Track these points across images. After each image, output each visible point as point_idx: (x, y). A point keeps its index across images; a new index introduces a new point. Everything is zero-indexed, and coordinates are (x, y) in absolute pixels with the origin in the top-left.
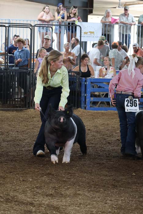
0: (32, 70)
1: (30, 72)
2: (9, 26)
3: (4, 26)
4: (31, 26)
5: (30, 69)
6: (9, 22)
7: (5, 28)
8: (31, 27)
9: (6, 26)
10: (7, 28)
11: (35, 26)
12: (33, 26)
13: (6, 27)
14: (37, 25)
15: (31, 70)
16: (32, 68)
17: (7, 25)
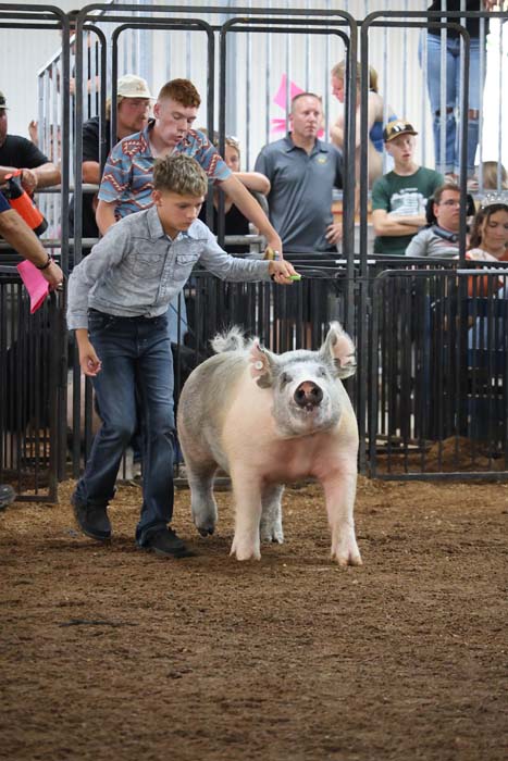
0: (357, 266)
1: (343, 276)
2: (228, 27)
3: (202, 26)
4: (348, 21)
5: (345, 262)
6: (225, 5)
7: (204, 34)
8: (346, 29)
9: (212, 24)
10: (217, 34)
11: (371, 21)
12: (359, 23)
13: (210, 30)
14: (381, 19)
15: (352, 269)
16: (356, 257)
17: (215, 20)
